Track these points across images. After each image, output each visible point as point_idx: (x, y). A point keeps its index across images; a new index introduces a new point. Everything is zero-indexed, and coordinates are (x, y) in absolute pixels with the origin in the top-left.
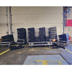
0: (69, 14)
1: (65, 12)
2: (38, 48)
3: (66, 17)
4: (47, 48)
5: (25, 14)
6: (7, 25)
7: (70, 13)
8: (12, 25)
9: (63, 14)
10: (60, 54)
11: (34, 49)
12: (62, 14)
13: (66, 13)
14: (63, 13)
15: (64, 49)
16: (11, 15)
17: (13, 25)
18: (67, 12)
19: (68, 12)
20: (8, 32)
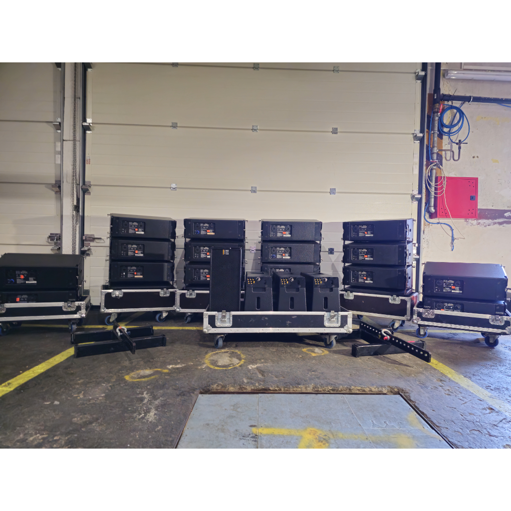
0: (453, 138)
1: (430, 127)
2: (259, 350)
3: (440, 157)
4: (318, 351)
5: (174, 126)
6: (58, 186)
7: (461, 136)
8: (85, 191)
9: (422, 140)
10: (399, 392)
11: (233, 355)
12: (416, 138)
13: (440, 136)
14: (422, 131)
15: (427, 359)
16: (85, 129)
17: (92, 190)
18: (442, 125)
19: (451, 126)
20: (56, 239)
